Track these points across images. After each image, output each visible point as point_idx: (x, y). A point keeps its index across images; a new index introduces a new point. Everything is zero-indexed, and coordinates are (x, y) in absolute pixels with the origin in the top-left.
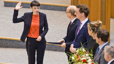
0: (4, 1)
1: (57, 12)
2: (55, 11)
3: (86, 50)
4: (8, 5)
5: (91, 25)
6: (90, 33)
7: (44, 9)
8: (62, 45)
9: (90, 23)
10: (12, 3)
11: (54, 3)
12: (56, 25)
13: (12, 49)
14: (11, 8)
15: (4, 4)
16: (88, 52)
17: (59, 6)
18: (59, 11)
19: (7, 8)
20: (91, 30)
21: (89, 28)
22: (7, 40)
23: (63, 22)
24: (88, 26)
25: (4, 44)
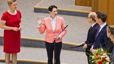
0: (34, 8)
1: (80, 17)
2: (78, 17)
3: (104, 50)
4: (37, 11)
5: (110, 28)
6: (109, 35)
7: (68, 15)
8: (84, 46)
9: (109, 27)
10: (41, 9)
11: (77, 10)
12: (78, 28)
13: (40, 48)
14: (40, 13)
15: (34, 10)
16: (106, 52)
17: (81, 13)
18: (81, 16)
19: (36, 13)
20: (109, 32)
21: (108, 30)
22: (36, 40)
23: (84, 26)
24: (107, 28)
25: (34, 44)
